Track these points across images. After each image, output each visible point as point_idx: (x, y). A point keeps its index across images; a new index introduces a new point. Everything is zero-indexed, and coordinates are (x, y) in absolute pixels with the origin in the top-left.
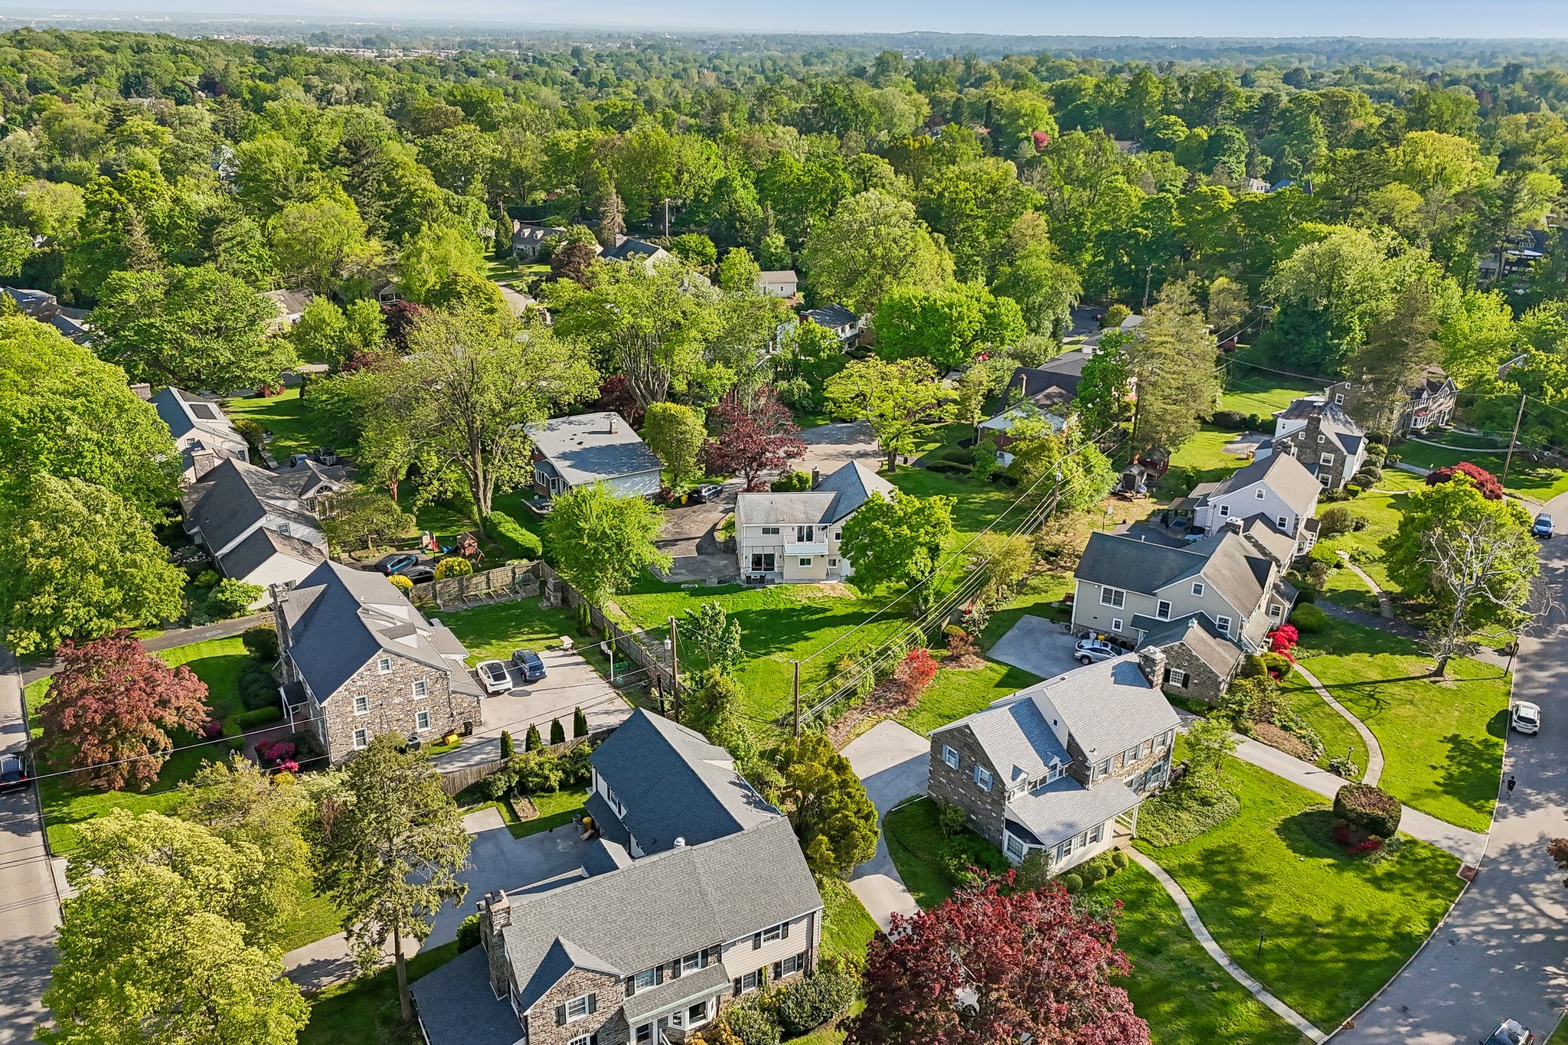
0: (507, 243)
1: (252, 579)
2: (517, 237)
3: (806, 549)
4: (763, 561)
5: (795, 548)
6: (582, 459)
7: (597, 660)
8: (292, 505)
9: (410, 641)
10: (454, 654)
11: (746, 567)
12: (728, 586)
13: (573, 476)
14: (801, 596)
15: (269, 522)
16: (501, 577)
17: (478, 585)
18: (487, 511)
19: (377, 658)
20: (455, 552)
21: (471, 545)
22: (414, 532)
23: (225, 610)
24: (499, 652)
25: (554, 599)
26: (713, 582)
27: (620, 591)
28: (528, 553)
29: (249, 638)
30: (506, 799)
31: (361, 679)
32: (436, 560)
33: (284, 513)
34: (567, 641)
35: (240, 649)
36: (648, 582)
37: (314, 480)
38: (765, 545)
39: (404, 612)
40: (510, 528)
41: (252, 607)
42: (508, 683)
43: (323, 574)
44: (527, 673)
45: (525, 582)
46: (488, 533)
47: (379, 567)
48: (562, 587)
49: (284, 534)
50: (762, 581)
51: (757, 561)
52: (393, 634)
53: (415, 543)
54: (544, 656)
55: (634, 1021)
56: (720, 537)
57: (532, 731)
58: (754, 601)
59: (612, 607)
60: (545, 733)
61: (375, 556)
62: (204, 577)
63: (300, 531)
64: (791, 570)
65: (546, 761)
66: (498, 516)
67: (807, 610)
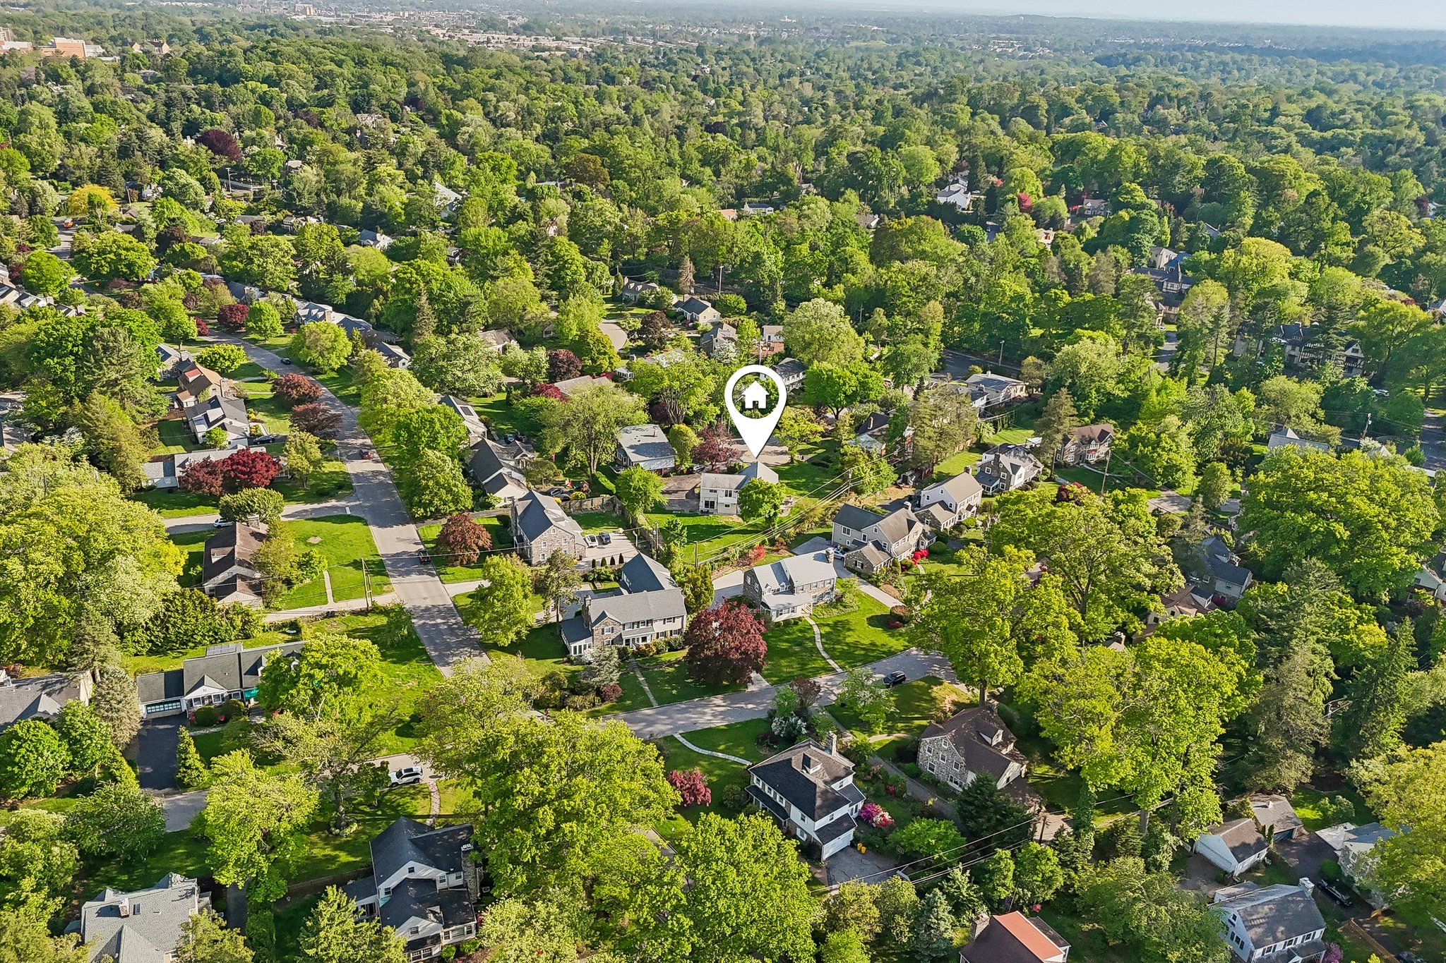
0: (619, 292)
1: (497, 495)
2: (626, 287)
3: (728, 500)
4: (710, 504)
5: (723, 500)
6: (639, 449)
7: (631, 538)
8: (512, 463)
9: (562, 523)
10: (578, 530)
11: (702, 506)
12: (693, 514)
13: (634, 457)
14: (723, 520)
15: (504, 471)
16: (597, 502)
17: (587, 504)
18: (594, 472)
19: (551, 528)
20: (579, 489)
21: (586, 486)
22: (561, 478)
23: (488, 506)
24: (595, 532)
25: (618, 512)
26: (687, 512)
27: (646, 512)
28: (610, 492)
29: (499, 518)
30: (592, 582)
31: (545, 535)
32: (571, 492)
33: (510, 467)
34: (621, 530)
35: (496, 522)
36: (659, 509)
37: (519, 451)
38: (711, 497)
39: (560, 513)
40: (604, 480)
41: (497, 506)
42: (596, 543)
43: (530, 496)
44: (604, 540)
45: (607, 504)
46: (594, 482)
47: (547, 493)
48: (622, 508)
49: (509, 475)
50: (708, 513)
51: (707, 504)
52: (557, 520)
53: (562, 483)
54: (612, 535)
55: (624, 637)
56: (697, 491)
57: (604, 560)
58: (702, 521)
59: (641, 518)
60: (608, 562)
61: (545, 488)
62: (478, 492)
63: (515, 475)
64: (721, 509)
65: (607, 570)
66: (598, 474)
67: (724, 526)
